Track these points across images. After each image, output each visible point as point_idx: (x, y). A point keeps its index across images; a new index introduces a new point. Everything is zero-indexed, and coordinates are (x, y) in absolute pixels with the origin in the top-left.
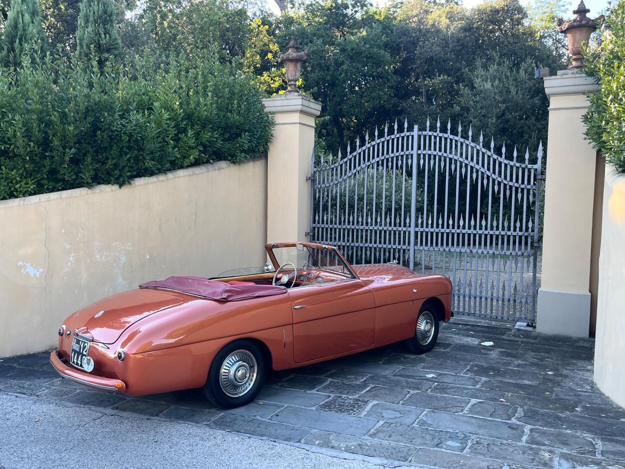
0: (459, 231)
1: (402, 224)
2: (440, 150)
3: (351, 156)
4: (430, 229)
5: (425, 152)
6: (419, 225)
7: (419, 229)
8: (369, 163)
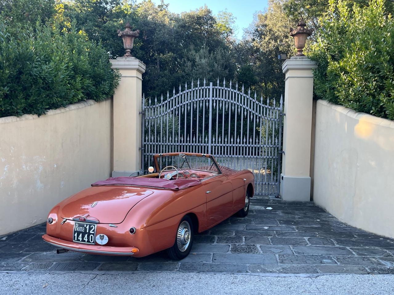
0: (237, 145)
1: (203, 142)
2: (225, 98)
3: (170, 99)
4: (220, 145)
5: (216, 99)
6: (214, 142)
7: (213, 144)
8: (182, 104)
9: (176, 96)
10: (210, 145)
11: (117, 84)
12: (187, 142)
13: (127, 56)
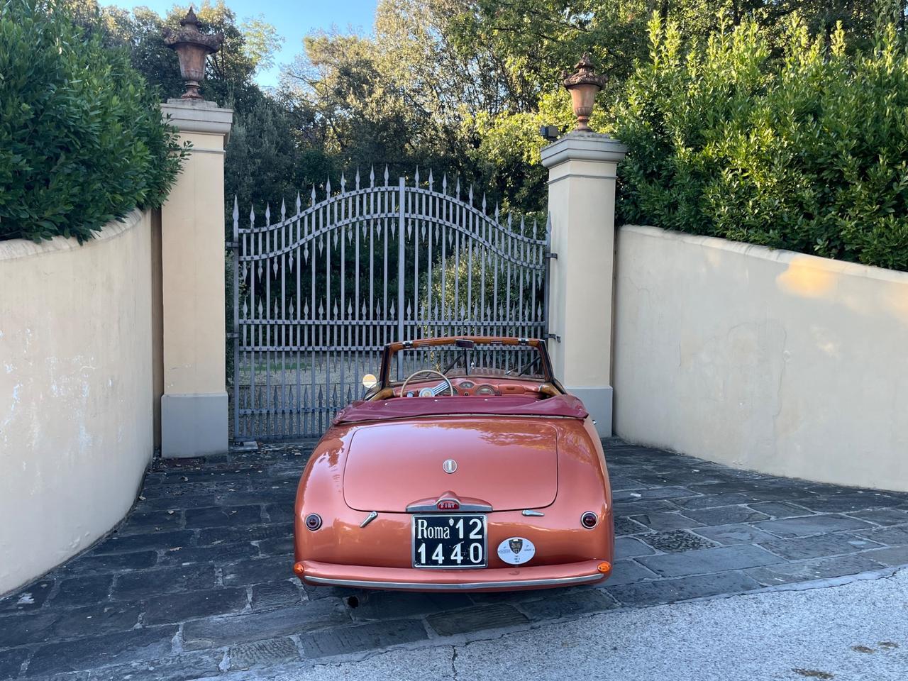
1: (385, 315)
2: (434, 215)
3: (303, 214)
4: (423, 322)
5: (414, 216)
6: (409, 317)
7: (409, 322)
8: (333, 227)
9: (318, 206)
10: (401, 323)
11: (175, 169)
12: (346, 318)
13: (191, 97)
